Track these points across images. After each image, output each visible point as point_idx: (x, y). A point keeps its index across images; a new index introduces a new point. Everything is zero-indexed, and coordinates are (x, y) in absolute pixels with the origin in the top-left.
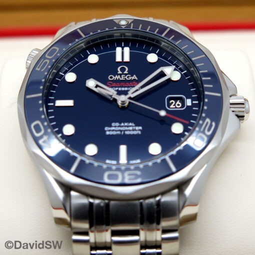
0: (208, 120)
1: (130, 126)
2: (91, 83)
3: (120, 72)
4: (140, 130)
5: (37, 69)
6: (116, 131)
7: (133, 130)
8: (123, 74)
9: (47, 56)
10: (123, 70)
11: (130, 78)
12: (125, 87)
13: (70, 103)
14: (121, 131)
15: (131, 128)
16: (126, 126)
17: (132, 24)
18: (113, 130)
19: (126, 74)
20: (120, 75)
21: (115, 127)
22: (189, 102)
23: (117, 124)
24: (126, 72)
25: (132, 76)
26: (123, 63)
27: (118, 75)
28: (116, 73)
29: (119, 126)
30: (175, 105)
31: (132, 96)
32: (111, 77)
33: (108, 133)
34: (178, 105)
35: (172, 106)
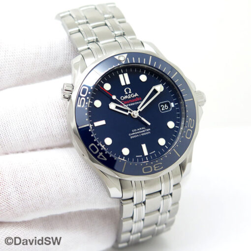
0: (190, 119)
1: (143, 130)
2: (112, 106)
3: (127, 93)
4: (149, 131)
5: (79, 106)
6: (136, 135)
7: (146, 132)
8: (129, 94)
9: (81, 95)
10: (128, 91)
11: (134, 96)
12: (132, 103)
13: (103, 122)
14: (138, 134)
15: (144, 131)
16: (141, 130)
17: (128, 59)
18: (134, 135)
19: (131, 94)
20: (127, 95)
21: (134, 132)
22: (172, 105)
23: (135, 130)
24: (130, 92)
25: (135, 94)
26: (126, 86)
27: (126, 95)
28: (124, 95)
29: (137, 131)
30: (164, 108)
31: (141, 110)
32: (122, 98)
33: (132, 137)
34: (166, 107)
35: (163, 109)
